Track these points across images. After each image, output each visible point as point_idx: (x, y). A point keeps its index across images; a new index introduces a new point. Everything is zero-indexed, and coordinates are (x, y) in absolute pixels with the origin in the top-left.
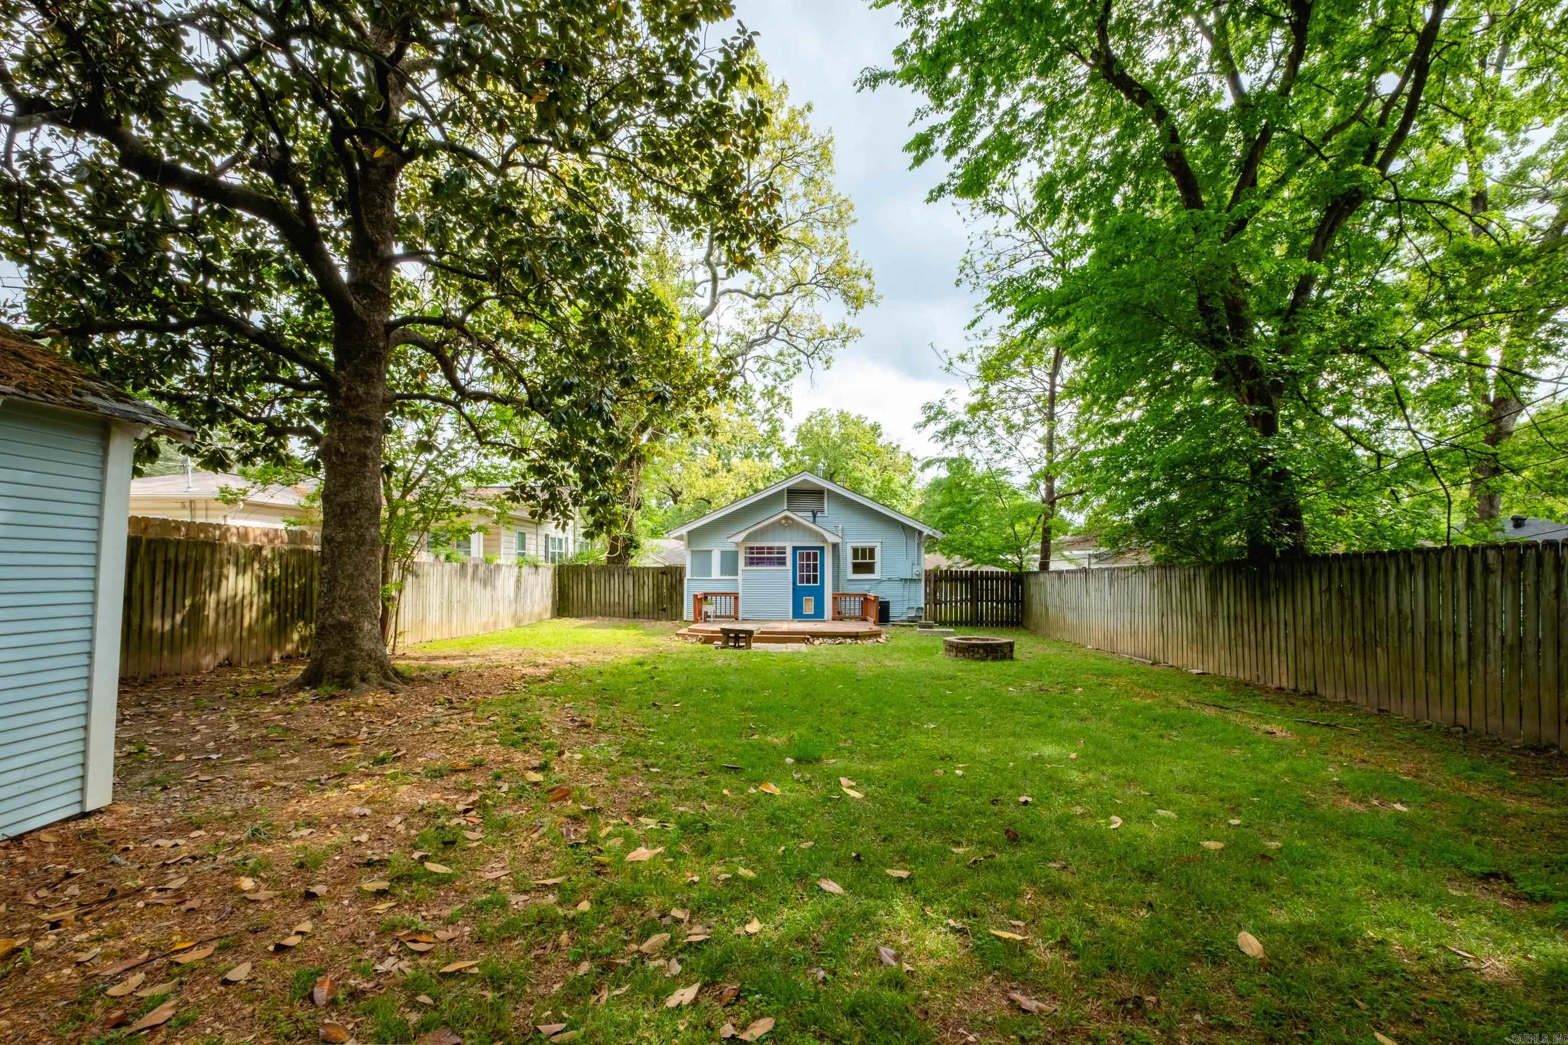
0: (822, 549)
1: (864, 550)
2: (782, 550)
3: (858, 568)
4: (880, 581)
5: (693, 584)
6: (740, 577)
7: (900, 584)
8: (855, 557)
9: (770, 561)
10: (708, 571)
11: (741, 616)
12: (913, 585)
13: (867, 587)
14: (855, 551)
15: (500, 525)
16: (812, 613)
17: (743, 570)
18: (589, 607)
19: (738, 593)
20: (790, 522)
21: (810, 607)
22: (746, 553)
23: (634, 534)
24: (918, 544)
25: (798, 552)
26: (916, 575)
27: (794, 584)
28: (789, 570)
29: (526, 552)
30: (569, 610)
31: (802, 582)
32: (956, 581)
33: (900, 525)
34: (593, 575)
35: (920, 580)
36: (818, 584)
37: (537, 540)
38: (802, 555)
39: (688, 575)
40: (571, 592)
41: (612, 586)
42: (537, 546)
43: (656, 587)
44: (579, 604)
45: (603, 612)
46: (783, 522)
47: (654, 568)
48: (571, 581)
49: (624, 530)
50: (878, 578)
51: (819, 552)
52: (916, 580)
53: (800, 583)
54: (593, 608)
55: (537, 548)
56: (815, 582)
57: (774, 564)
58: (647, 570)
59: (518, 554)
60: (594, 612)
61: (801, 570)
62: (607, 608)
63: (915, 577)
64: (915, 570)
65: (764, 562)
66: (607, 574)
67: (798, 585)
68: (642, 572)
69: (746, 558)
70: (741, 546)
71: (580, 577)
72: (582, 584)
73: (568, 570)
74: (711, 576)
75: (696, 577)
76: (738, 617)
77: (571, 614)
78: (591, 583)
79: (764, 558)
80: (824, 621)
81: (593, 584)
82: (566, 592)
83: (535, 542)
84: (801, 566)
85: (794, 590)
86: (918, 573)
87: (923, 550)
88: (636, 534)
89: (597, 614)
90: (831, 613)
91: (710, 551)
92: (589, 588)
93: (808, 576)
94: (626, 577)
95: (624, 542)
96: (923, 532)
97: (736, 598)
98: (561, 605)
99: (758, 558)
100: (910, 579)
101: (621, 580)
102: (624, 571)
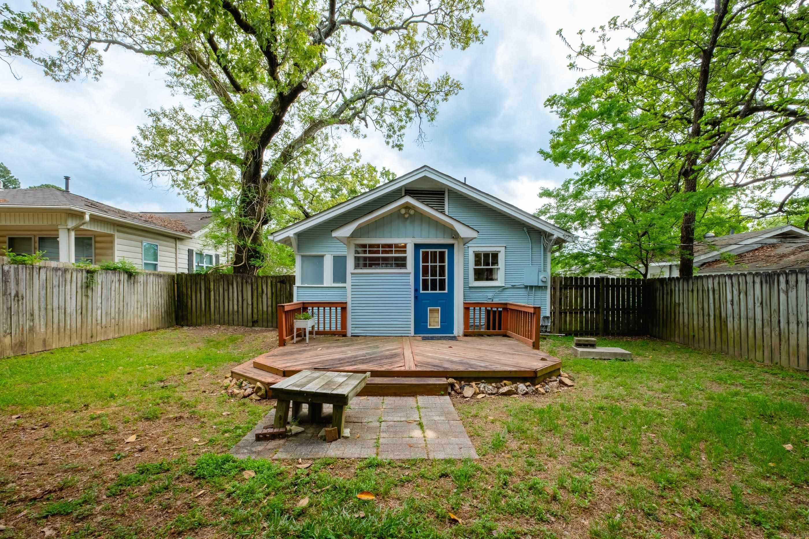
0: (451, 247)
1: (486, 255)
2: (402, 248)
3: (479, 275)
4: (504, 289)
5: (302, 291)
6: (348, 284)
7: (523, 292)
8: (477, 262)
9: (386, 262)
10: (320, 278)
11: (349, 332)
12: (539, 294)
13: (490, 295)
14: (477, 255)
15: (112, 232)
16: (439, 327)
17: (352, 274)
18: (208, 315)
19: (346, 303)
20: (412, 212)
21: (436, 320)
22: (357, 252)
23: (258, 245)
24: (545, 249)
25: (421, 250)
26: (543, 281)
27: (416, 290)
28: (410, 273)
29: (159, 263)
30: (187, 319)
31: (425, 288)
32: (581, 289)
33: (525, 229)
34: (212, 284)
35: (546, 287)
36: (446, 291)
37: (176, 254)
38: (425, 254)
39: (298, 283)
40: (190, 301)
41: (231, 295)
42: (176, 259)
43: (274, 296)
44: (198, 312)
45: (222, 321)
46: (403, 211)
47: (272, 277)
48: (189, 290)
49: (249, 242)
50: (500, 285)
51: (446, 251)
52: (542, 287)
53: (423, 290)
54: (212, 317)
55: (176, 260)
56: (442, 288)
57: (391, 266)
58: (265, 279)
59: (145, 264)
60: (213, 321)
61: (425, 273)
62: (226, 317)
63: (541, 284)
64: (541, 277)
65: (379, 264)
66: (226, 283)
67: (421, 292)
68: (260, 281)
69: (357, 259)
70: (349, 242)
71: (199, 286)
72: (201, 293)
73: (186, 279)
74: (323, 283)
75: (306, 285)
76: (346, 332)
77: (189, 323)
78: (210, 292)
79: (378, 259)
80: (454, 338)
81: (212, 293)
82: (185, 301)
83: (174, 255)
84: (425, 268)
85: (416, 298)
86: (544, 280)
87: (549, 256)
88: (260, 245)
89: (215, 323)
90: (462, 327)
91: (322, 256)
92: (207, 297)
93: (434, 282)
94: (244, 286)
95: (248, 252)
96: (553, 235)
97: (344, 309)
98: (180, 314)
99: (371, 259)
100: (535, 286)
101: (240, 289)
102: (242, 280)
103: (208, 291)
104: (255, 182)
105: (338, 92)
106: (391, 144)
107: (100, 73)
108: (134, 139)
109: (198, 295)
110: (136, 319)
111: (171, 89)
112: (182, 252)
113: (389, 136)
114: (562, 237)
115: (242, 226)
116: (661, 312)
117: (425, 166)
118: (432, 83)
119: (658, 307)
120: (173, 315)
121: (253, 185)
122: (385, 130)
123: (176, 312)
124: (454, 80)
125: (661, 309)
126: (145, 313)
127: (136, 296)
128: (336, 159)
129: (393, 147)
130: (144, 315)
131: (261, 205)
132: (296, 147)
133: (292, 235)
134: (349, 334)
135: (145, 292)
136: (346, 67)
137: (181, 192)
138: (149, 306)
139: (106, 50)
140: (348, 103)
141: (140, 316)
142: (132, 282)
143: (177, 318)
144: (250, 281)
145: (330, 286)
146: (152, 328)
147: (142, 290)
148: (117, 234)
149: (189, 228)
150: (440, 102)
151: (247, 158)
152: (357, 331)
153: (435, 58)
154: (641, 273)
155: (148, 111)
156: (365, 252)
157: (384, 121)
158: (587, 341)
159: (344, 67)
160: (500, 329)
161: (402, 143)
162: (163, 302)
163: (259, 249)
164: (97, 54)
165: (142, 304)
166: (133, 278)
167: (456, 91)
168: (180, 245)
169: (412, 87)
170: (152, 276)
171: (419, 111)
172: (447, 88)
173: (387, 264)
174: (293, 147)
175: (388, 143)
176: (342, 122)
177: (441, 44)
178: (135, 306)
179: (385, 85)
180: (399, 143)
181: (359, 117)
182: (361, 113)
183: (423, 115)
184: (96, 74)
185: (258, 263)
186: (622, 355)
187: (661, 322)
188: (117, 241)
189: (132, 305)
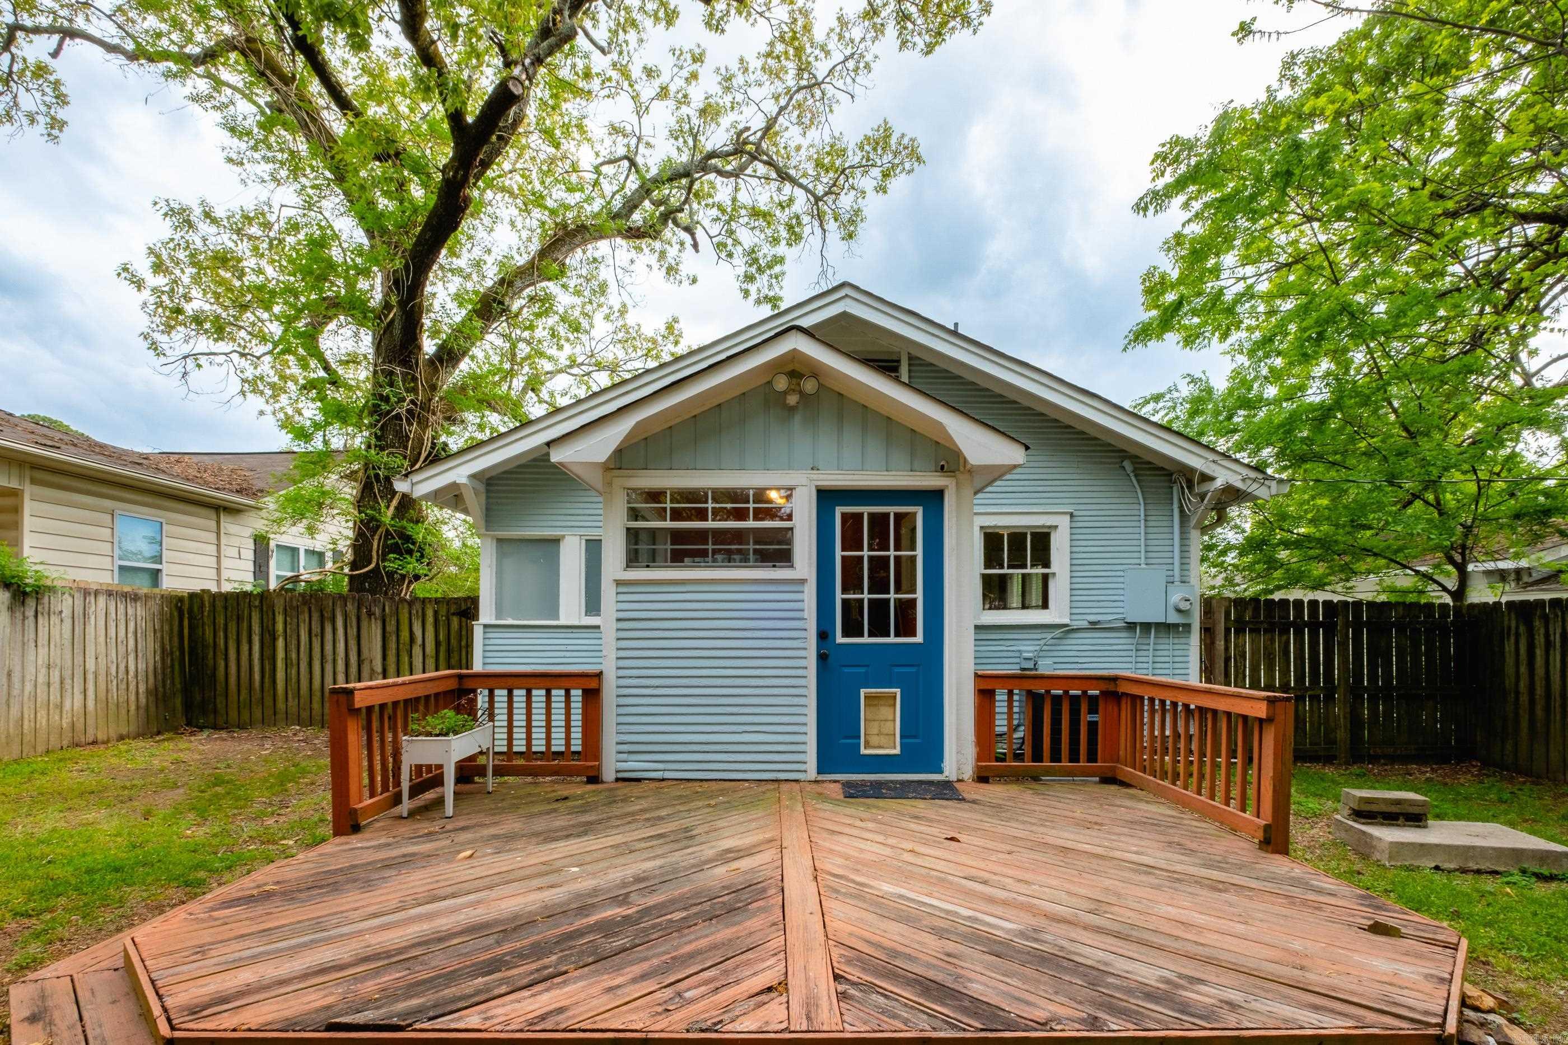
0: (933, 499)
1: (1017, 538)
3: (997, 593)
4: (1067, 631)
5: (498, 638)
6: (607, 619)
7: (1123, 641)
8: (991, 556)
9: (727, 548)
10: (549, 601)
11: (610, 766)
12: (1167, 646)
13: (1028, 649)
14: (992, 541)
15: (14, 484)
16: (897, 751)
17: (619, 583)
18: (268, 701)
19: (599, 675)
20: (809, 386)
21: (887, 727)
22: (635, 514)
23: (411, 520)
24: (1184, 517)
25: (839, 511)
26: (1179, 611)
27: (823, 636)
28: (803, 582)
29: (165, 567)
30: (215, 711)
31: (852, 628)
32: (1285, 631)
33: (1127, 464)
34: (280, 619)
35: (1187, 627)
36: (919, 638)
37: (218, 546)
38: (852, 522)
39: (486, 615)
40: (222, 663)
41: (328, 647)
42: (218, 557)
43: (443, 649)
44: (244, 693)
45: (305, 715)
46: (781, 383)
47: (437, 601)
48: (222, 634)
49: (387, 515)
50: (1058, 621)
51: (919, 511)
52: (1176, 626)
53: (846, 634)
54: (281, 705)
55: (219, 562)
56: (906, 627)
57: (744, 559)
58: (418, 606)
59: (122, 568)
60: (281, 716)
61: (851, 582)
62: (316, 705)
63: (1174, 618)
64: (1175, 598)
65: (703, 554)
66: (316, 616)
67: (840, 639)
68: (406, 611)
69: (633, 535)
70: (610, 484)
71: (245, 625)
72: (250, 642)
73: (213, 605)
74: (558, 619)
75: (510, 622)
76: (599, 768)
77: (221, 721)
78: (274, 639)
79: (701, 535)
80: (946, 791)
81: (280, 643)
82: (211, 662)
83: (212, 549)
84: (851, 567)
85: (822, 658)
86: (1184, 606)
87: (1197, 540)
88: (417, 522)
89: (288, 721)
90: (970, 751)
91: (556, 541)
92: (267, 653)
93: (879, 608)
94: (364, 624)
95: (386, 539)
96: (1212, 479)
97: (592, 695)
98: (198, 698)
99: (677, 536)
100: (1158, 625)
101: (353, 632)
102: (359, 608)
103: (269, 637)
104: (405, 363)
105: (626, 163)
106: (754, 296)
107: (62, 124)
108: (125, 269)
109: (245, 648)
110: (42, 714)
111: (238, 169)
112: (235, 541)
113: (750, 278)
114: (1239, 485)
115: (372, 473)
116: (1524, 699)
117: (843, 285)
118: (851, 146)
119: (1509, 682)
120: (178, 702)
121: (398, 370)
122: (739, 260)
123: (186, 691)
124: (903, 136)
125: (1523, 685)
126: (78, 697)
127: (43, 651)
128: (627, 337)
129: (758, 302)
130: (73, 702)
131: (424, 424)
132: (518, 283)
133: (463, 480)
134: (609, 774)
135: (78, 642)
136: (647, 108)
137: (268, 409)
138: (90, 677)
139: (55, 54)
140: (649, 185)
141: (61, 707)
142: (30, 613)
143: (188, 707)
144: (377, 611)
145: (576, 623)
146: (101, 736)
147: (67, 634)
148: (29, 490)
149: (259, 484)
150: (871, 193)
151: (387, 306)
152: (634, 765)
153: (858, 90)
154: (1445, 589)
155: (163, 204)
156: (661, 514)
157: (737, 242)
158: (1398, 802)
159: (641, 110)
160: (1092, 757)
161: (781, 294)
162: (142, 666)
163: (411, 529)
164: (52, 78)
165: (67, 673)
166: (31, 603)
167: (907, 166)
168: (228, 524)
169: (801, 164)
170: (102, 600)
171: (820, 217)
172: (888, 157)
173: (729, 552)
174: (510, 284)
175: (746, 293)
176: (634, 234)
177: (869, 57)
178: (41, 679)
179: (738, 151)
180: (771, 294)
181: (676, 223)
182: (681, 210)
183: (831, 225)
184: (52, 128)
185: (412, 566)
186: (1543, 856)
187: (1524, 724)
188: (28, 507)
189: (29, 677)
